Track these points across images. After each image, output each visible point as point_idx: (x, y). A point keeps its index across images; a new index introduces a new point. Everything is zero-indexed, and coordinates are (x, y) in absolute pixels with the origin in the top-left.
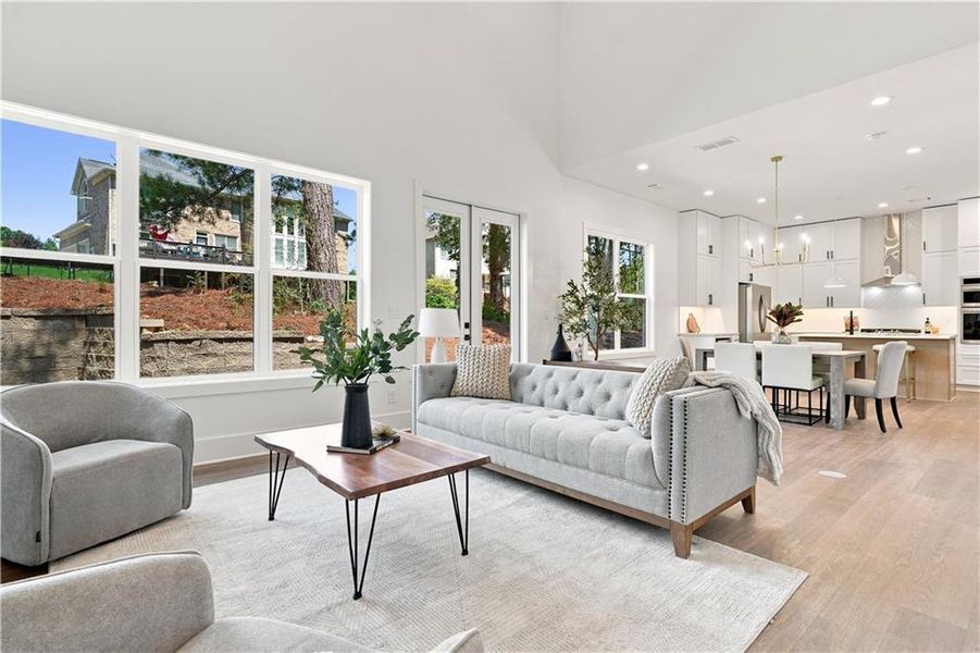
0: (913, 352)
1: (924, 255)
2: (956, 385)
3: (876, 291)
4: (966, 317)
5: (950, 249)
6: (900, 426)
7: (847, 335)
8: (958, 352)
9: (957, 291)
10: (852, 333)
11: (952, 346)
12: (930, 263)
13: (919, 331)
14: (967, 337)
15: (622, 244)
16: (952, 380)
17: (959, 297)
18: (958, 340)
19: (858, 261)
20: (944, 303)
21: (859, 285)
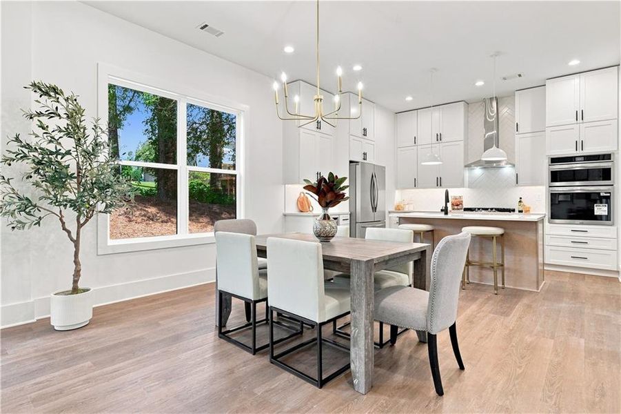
0: (502, 235)
1: (517, 137)
2: (544, 264)
3: (478, 171)
4: (554, 196)
5: (539, 131)
6: (462, 367)
7: (442, 215)
8: (546, 232)
9: (545, 170)
10: (446, 213)
11: (540, 225)
12: (521, 143)
13: (514, 210)
14: (554, 216)
15: (190, 106)
16: (540, 259)
17: (546, 176)
18: (546, 220)
19: (462, 143)
20: (534, 183)
21: (463, 166)
